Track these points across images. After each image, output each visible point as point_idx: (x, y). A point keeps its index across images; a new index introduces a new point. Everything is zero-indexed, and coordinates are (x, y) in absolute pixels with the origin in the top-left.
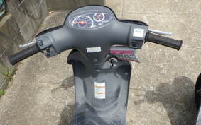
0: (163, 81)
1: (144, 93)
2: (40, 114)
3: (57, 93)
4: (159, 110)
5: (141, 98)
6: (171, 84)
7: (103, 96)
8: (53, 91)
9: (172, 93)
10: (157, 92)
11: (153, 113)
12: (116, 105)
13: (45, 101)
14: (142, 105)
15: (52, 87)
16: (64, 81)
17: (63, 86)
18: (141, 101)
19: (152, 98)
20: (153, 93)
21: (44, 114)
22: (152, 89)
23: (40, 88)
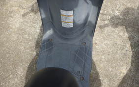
0: (129, 5)
1: (110, 18)
2: (14, 37)
3: (27, 17)
4: (121, 34)
5: (106, 22)
6: (136, 8)
7: (71, 25)
8: (24, 15)
9: (136, 18)
10: (121, 17)
11: (116, 36)
12: (83, 32)
13: (17, 25)
14: (106, 29)
15: (22, 12)
16: (33, 5)
17: (32, 10)
18: (106, 25)
19: (116, 22)
20: (117, 18)
21: (18, 37)
22: (117, 13)
23: (11, 12)
